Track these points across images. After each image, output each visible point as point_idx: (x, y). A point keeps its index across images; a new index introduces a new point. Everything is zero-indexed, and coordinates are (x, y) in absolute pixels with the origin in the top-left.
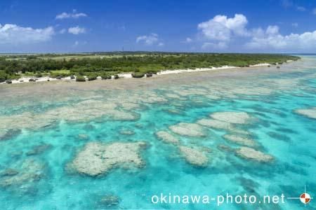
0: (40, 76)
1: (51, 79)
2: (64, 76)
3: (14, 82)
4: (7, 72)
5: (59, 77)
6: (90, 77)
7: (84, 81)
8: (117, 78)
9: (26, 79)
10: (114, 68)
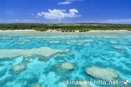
0: (53, 30)
1: (56, 31)
2: (60, 30)
3: (47, 31)
4: (46, 29)
5: (58, 30)
6: (66, 31)
7: (64, 32)
8: (74, 31)
9: (50, 31)
10: (75, 29)
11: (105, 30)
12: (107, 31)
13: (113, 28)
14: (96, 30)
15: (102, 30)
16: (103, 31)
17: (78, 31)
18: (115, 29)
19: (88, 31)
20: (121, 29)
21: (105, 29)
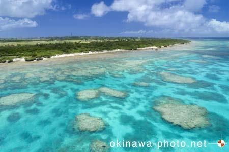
11: (86, 51)
12: (90, 53)
13: (102, 47)
14: (67, 52)
15: (81, 51)
16: (83, 54)
17: (23, 60)
18: (106, 49)
19: (49, 57)
20: (115, 48)
21: (86, 49)
